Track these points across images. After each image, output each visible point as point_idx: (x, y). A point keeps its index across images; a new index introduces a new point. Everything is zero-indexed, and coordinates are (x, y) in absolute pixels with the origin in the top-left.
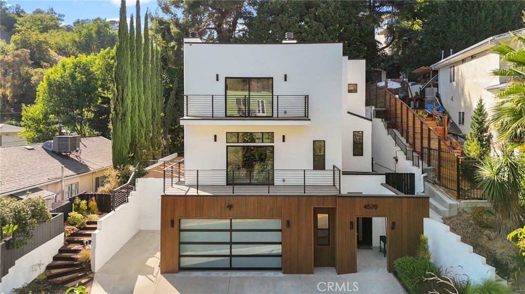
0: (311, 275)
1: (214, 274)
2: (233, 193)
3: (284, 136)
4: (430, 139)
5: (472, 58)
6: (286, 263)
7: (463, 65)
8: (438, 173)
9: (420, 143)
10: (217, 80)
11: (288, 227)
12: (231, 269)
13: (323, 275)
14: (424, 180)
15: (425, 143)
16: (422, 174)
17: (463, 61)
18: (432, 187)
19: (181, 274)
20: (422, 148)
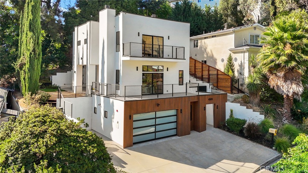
0: (190, 135)
1: (150, 143)
2: (158, 97)
3: (168, 68)
4: (209, 71)
5: (213, 37)
6: (180, 132)
7: (206, 40)
8: (216, 85)
9: (201, 73)
10: (139, 35)
11: (181, 112)
12: (155, 139)
13: (194, 134)
14: (212, 89)
15: (206, 73)
16: (210, 86)
17: (205, 38)
18: (217, 91)
19: (135, 146)
20: (202, 75)
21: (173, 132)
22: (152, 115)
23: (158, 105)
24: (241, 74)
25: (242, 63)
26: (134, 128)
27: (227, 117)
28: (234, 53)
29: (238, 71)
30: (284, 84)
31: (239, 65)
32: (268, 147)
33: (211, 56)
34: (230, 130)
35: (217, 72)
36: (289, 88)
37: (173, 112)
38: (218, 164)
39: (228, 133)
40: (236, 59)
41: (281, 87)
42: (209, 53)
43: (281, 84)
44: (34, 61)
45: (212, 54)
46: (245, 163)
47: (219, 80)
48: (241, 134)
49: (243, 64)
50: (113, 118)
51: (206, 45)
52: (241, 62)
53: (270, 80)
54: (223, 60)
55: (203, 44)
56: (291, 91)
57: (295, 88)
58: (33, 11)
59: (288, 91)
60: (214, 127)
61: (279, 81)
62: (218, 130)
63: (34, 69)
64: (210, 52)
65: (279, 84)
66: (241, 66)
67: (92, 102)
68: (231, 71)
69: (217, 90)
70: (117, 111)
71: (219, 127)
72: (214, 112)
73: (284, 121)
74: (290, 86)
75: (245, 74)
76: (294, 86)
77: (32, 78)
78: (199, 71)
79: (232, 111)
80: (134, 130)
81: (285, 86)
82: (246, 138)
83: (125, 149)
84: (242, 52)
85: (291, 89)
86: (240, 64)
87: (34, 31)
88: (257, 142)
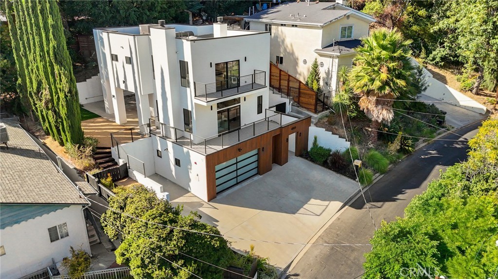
0: (271, 171)
2: (239, 141)
3: (245, 98)
4: (289, 81)
5: (293, 26)
6: (261, 169)
7: (283, 28)
8: (297, 100)
9: (278, 83)
10: (211, 66)
11: (263, 151)
12: (237, 184)
13: (276, 168)
14: (292, 105)
15: (284, 83)
16: (290, 102)
17: (282, 25)
18: (299, 109)
19: (219, 197)
20: (280, 85)
21: (255, 172)
22: (234, 161)
23: (240, 150)
24: (327, 85)
25: (329, 71)
26: (217, 179)
27: (310, 146)
28: (321, 55)
29: (324, 80)
30: (375, 109)
31: (325, 72)
32: (352, 178)
33: (291, 52)
34: (313, 160)
35: (300, 85)
36: (379, 114)
37: (255, 152)
38: (306, 206)
39: (311, 163)
40: (322, 64)
41: (372, 112)
42: (287, 46)
43: (372, 109)
44: (73, 104)
45: (293, 51)
46: (330, 201)
47: (302, 95)
48: (325, 164)
49: (331, 72)
50: (191, 169)
51: (284, 35)
52: (329, 69)
53: (360, 100)
54: (305, 62)
55: (280, 33)
56: (381, 117)
57: (386, 115)
58: (55, 34)
59: (378, 117)
60: (296, 156)
61: (369, 104)
62: (300, 159)
63: (74, 115)
64: (289, 46)
65: (369, 107)
66: (328, 74)
67: (153, 144)
68: (315, 82)
69: (298, 107)
70: (196, 163)
71: (301, 156)
72: (296, 140)
73: (370, 144)
74: (380, 111)
75: (332, 85)
76: (385, 112)
77: (74, 126)
78: (276, 79)
79: (316, 138)
80: (216, 180)
81: (376, 112)
82: (330, 169)
83: (210, 203)
84: (330, 57)
85: (382, 115)
86: (327, 71)
87: (63, 63)
88: (341, 174)
